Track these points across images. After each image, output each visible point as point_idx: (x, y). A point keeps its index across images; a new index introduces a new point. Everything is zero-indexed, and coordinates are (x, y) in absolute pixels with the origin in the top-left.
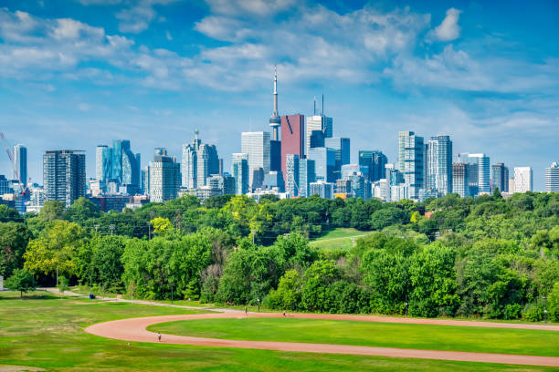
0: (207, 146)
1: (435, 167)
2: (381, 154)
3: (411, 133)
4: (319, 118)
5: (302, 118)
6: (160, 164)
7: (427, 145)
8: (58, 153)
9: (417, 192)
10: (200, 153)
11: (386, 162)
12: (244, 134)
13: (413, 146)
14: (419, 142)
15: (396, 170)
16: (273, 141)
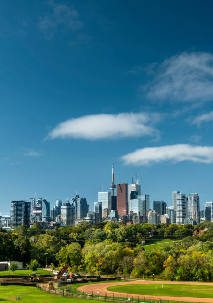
0: (82, 198)
1: (191, 208)
2: (163, 202)
3: (179, 192)
4: (135, 185)
5: (127, 185)
7: (187, 198)
8: (18, 202)
9: (183, 220)
10: (79, 202)
11: (166, 206)
12: (99, 192)
13: (181, 198)
14: (184, 197)
15: (172, 210)
16: (112, 196)
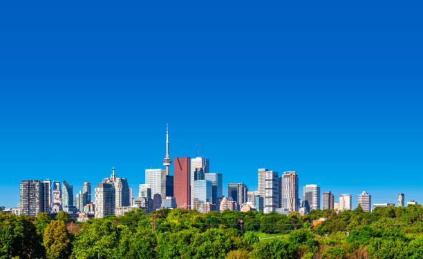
0: (121, 179)
2: (244, 184)
4: (200, 159)
5: (189, 159)
6: (101, 189)
7: (281, 178)
8: (30, 182)
10: (116, 184)
11: (248, 190)
12: (147, 170)
13: (272, 178)
14: (276, 176)
15: (259, 196)
16: (167, 176)
